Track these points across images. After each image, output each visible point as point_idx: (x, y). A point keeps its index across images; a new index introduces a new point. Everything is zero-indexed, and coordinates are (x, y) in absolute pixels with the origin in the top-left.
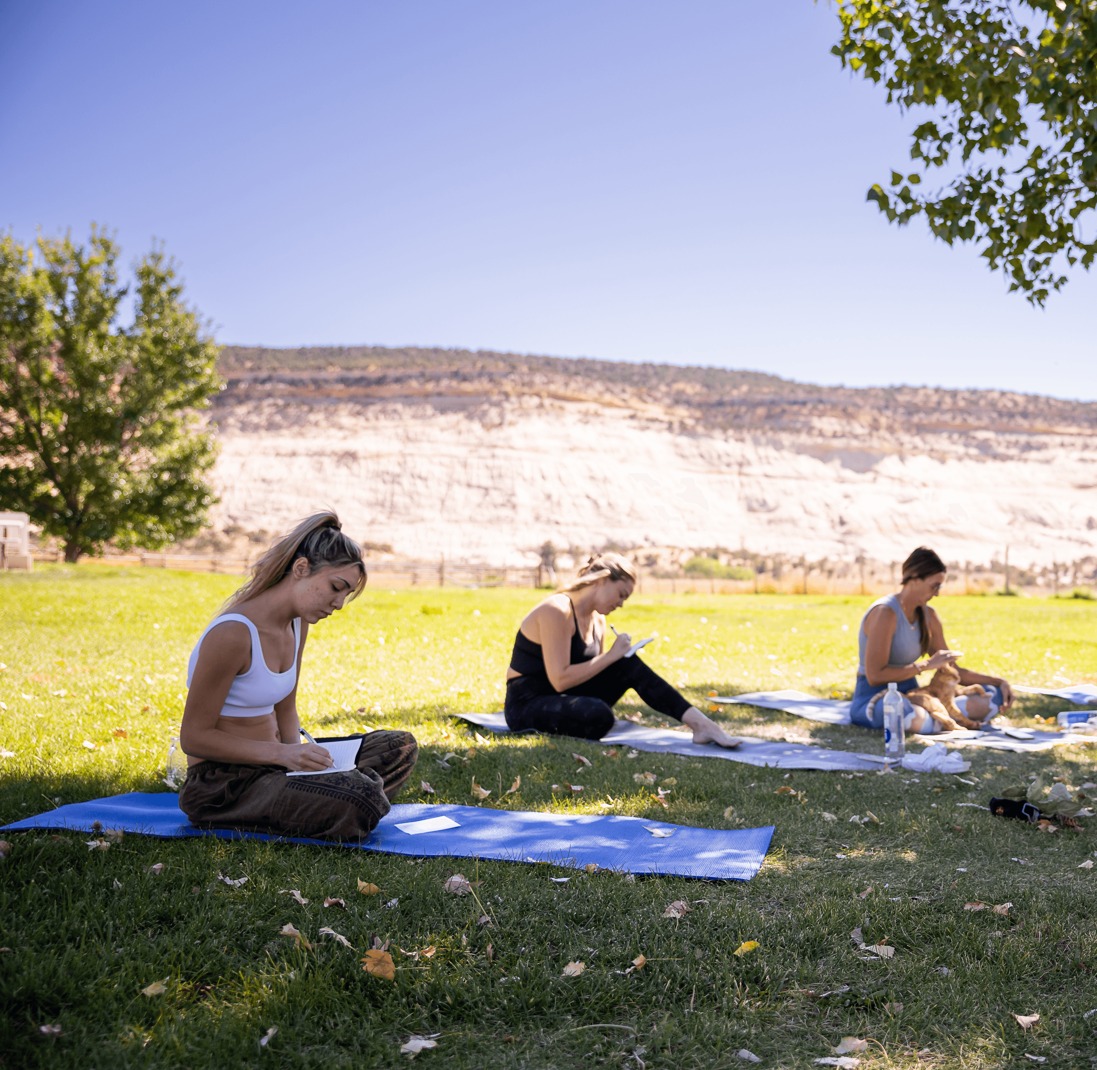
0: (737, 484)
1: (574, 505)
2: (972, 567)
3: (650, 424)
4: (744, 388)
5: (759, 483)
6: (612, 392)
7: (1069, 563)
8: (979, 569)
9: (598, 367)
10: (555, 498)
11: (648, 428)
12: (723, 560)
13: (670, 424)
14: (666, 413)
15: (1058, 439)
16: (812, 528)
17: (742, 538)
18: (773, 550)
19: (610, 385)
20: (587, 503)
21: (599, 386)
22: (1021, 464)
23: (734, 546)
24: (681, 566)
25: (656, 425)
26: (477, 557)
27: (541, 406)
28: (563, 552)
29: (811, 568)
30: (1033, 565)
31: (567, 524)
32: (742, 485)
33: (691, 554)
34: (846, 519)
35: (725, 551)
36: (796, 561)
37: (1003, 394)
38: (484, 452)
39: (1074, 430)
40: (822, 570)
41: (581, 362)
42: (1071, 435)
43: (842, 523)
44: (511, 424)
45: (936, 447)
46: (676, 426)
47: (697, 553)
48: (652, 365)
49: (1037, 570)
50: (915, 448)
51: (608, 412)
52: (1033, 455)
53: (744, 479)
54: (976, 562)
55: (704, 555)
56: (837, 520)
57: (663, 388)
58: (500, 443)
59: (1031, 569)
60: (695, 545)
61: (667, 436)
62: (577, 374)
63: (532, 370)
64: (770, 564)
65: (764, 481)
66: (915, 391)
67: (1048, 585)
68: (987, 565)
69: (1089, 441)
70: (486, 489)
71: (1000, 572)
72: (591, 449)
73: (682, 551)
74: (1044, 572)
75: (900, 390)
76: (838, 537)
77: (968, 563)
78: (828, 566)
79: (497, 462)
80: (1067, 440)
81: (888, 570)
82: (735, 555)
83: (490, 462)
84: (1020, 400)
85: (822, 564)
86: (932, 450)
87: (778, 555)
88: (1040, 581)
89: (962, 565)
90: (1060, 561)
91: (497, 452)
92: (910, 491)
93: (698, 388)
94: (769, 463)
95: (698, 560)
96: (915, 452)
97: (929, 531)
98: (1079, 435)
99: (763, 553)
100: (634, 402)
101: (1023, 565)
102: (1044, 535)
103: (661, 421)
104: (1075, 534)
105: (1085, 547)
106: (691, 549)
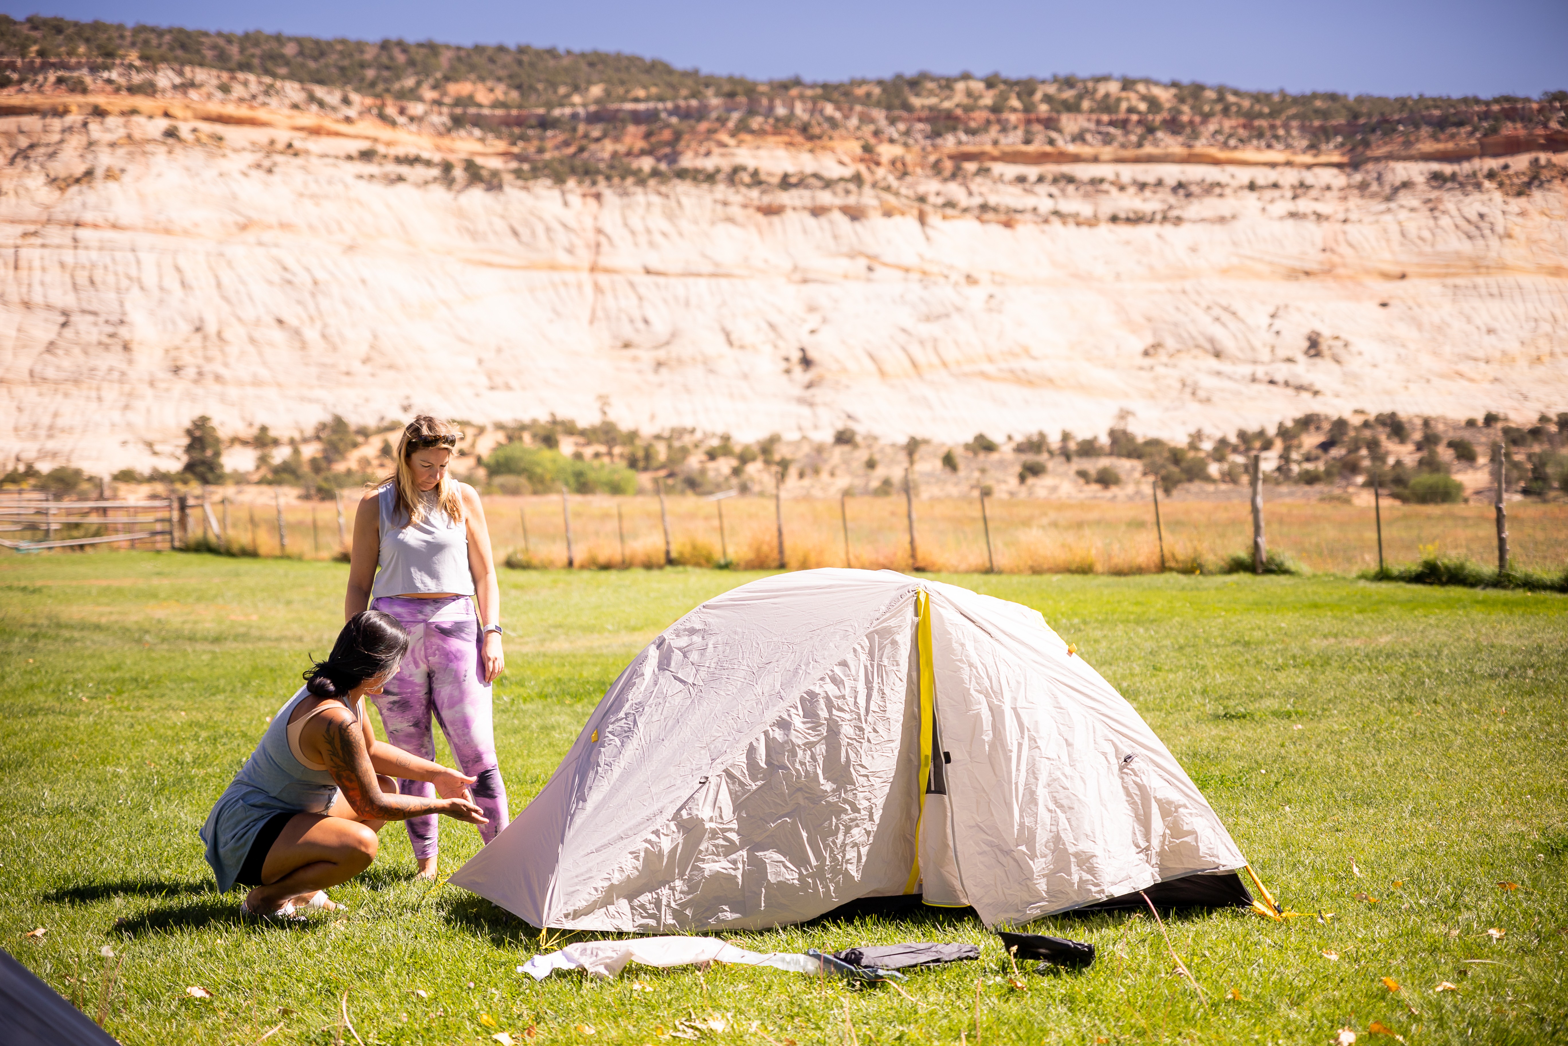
0: (588, 289)
1: (252, 340)
2: (1072, 446)
3: (404, 170)
4: (596, 91)
5: (632, 285)
6: (321, 104)
7: (1272, 431)
8: (1088, 449)
9: (290, 50)
10: (211, 328)
11: (400, 179)
12: (567, 447)
13: (447, 167)
14: (438, 148)
15: (1244, 175)
16: (745, 376)
17: (604, 401)
18: (665, 423)
19: (320, 91)
20: (278, 335)
21: (293, 91)
22: (1168, 230)
23: (588, 418)
24: (479, 461)
25: (420, 172)
26: (54, 455)
27: (171, 133)
28: (235, 440)
29: (744, 458)
30: (1197, 436)
31: (240, 383)
32: (598, 289)
33: (501, 437)
34: (812, 354)
35: (570, 430)
36: (715, 443)
37: (1127, 84)
38: (55, 236)
39: (1276, 155)
40: (768, 462)
41: (249, 39)
42: (1273, 165)
43: (806, 362)
44: (110, 175)
45: (993, 200)
46: (458, 173)
47: (513, 433)
48: (402, 46)
49: (1207, 446)
50: (950, 204)
51: (316, 145)
52: (1194, 209)
53: (603, 279)
54: (1082, 433)
55: (527, 437)
56: (796, 356)
57: (429, 94)
58: (88, 216)
59: (1193, 446)
60: (508, 417)
61: (438, 192)
62: (245, 67)
63: (150, 61)
64: (661, 452)
65: (642, 280)
66: (947, 84)
67: (1230, 477)
68: (1104, 440)
69: (1309, 177)
70: (65, 313)
71: (1129, 455)
72: (284, 226)
73: (481, 430)
74: (1222, 448)
75: (915, 84)
76: (798, 391)
77: (1066, 437)
78: (781, 452)
79: (83, 256)
80: (1263, 176)
81: (902, 456)
82: (589, 435)
83: (68, 256)
84: (1164, 96)
85: (766, 449)
86: (984, 207)
87: (679, 432)
88: (1214, 469)
89: (1054, 440)
90: (1252, 427)
91: (83, 234)
92: (944, 293)
93: (500, 91)
94: (651, 244)
95: (515, 450)
96: (949, 211)
97: (984, 375)
98: (1289, 164)
99: (647, 430)
100: (369, 127)
101: (1178, 438)
102: (1219, 373)
103: (428, 163)
104: (1282, 372)
105: (1306, 396)
106: (500, 427)
